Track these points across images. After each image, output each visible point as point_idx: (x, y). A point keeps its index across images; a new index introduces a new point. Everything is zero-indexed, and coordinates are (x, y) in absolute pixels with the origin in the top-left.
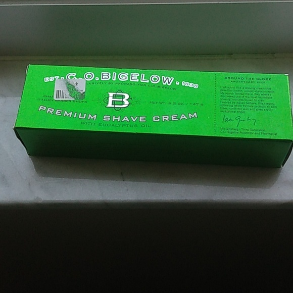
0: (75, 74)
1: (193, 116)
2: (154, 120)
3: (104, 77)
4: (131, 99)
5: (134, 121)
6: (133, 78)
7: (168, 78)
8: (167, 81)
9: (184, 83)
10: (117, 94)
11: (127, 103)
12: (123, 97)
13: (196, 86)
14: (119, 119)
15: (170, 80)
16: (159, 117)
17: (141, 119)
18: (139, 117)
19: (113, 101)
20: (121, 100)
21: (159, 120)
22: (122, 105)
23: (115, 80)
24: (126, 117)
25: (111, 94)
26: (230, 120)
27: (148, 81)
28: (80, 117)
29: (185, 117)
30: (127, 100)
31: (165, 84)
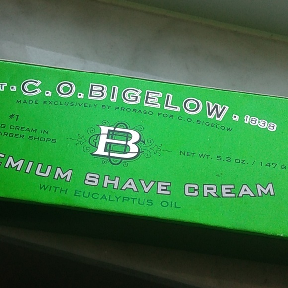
0: (39, 83)
1: (266, 191)
2: (187, 193)
3: (94, 93)
4: (144, 142)
5: (147, 190)
6: (150, 100)
7: (216, 106)
8: (215, 112)
9: (247, 119)
10: (117, 129)
11: (134, 149)
12: (128, 136)
13: (273, 128)
14: (116, 183)
15: (220, 110)
16: (196, 187)
17: (160, 187)
18: (156, 182)
19: (107, 143)
20: (124, 142)
21: (196, 193)
22: (125, 153)
23: (114, 100)
24: (130, 181)
25: (105, 129)
27: (178, 109)
28: (38, 173)
29: (249, 192)
30: (134, 143)
31: (211, 117)
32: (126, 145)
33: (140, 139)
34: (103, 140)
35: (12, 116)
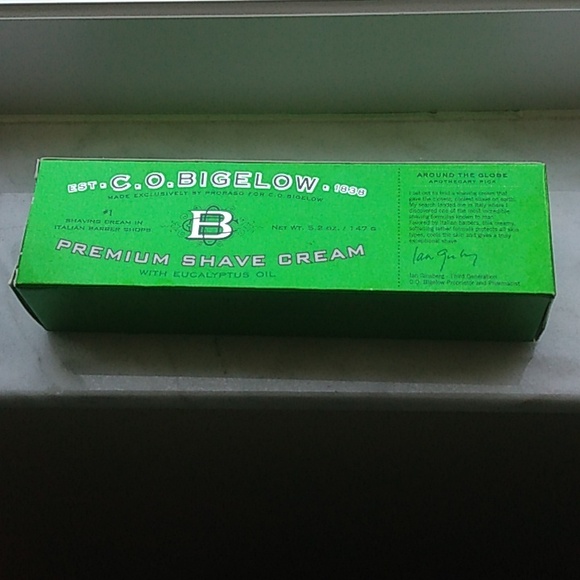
0: (128, 177)
1: (356, 253)
2: (281, 263)
3: (183, 181)
4: (236, 221)
5: (242, 264)
6: (239, 182)
7: (306, 179)
8: (305, 185)
9: (338, 188)
10: (209, 212)
11: (227, 229)
12: (220, 218)
13: (362, 192)
14: (212, 261)
15: (310, 183)
16: (289, 256)
17: (255, 261)
18: (251, 257)
19: (200, 226)
20: (217, 224)
21: (290, 262)
22: (218, 233)
23: (204, 185)
24: (226, 258)
26: (426, 258)
27: (269, 186)
28: (137, 260)
29: (340, 255)
30: (227, 224)
31: (302, 190)
32: (219, 227)
33: (232, 219)
34: (196, 224)
35: (106, 212)
